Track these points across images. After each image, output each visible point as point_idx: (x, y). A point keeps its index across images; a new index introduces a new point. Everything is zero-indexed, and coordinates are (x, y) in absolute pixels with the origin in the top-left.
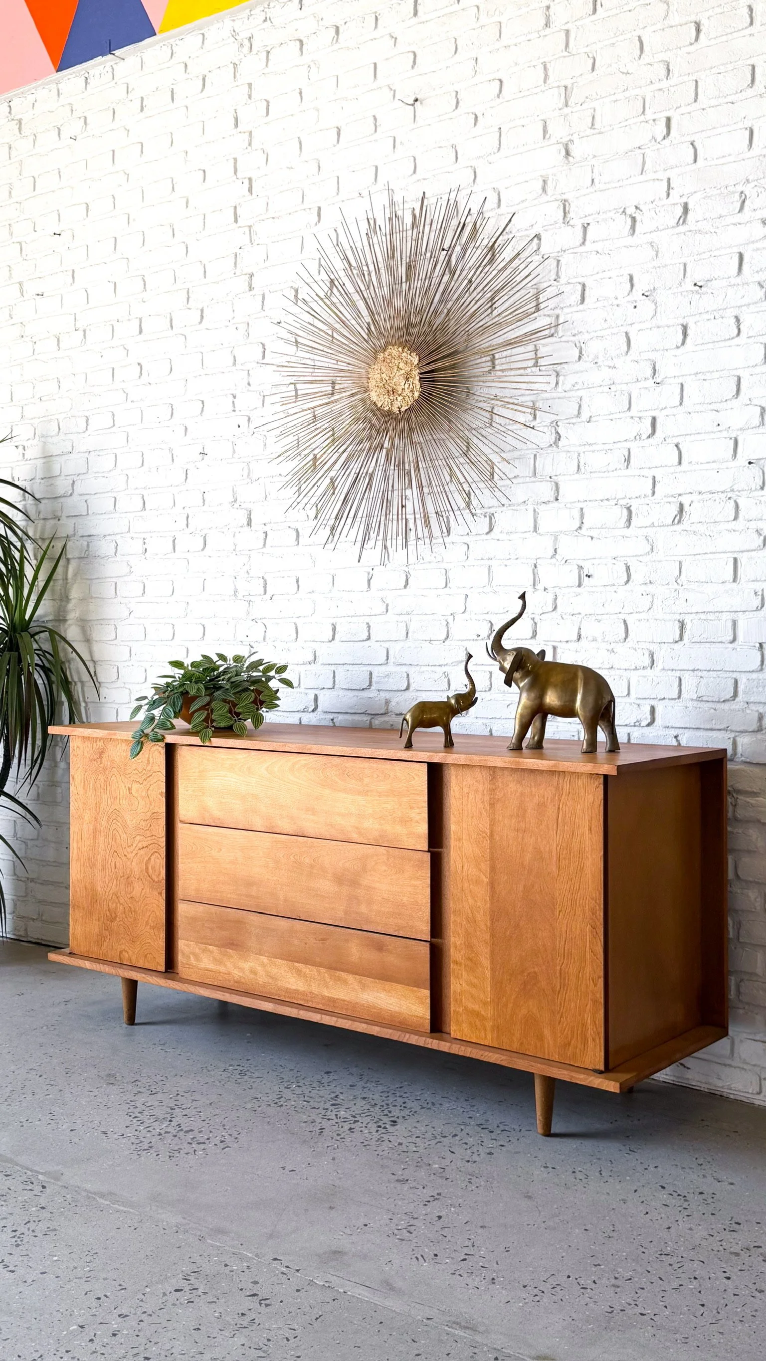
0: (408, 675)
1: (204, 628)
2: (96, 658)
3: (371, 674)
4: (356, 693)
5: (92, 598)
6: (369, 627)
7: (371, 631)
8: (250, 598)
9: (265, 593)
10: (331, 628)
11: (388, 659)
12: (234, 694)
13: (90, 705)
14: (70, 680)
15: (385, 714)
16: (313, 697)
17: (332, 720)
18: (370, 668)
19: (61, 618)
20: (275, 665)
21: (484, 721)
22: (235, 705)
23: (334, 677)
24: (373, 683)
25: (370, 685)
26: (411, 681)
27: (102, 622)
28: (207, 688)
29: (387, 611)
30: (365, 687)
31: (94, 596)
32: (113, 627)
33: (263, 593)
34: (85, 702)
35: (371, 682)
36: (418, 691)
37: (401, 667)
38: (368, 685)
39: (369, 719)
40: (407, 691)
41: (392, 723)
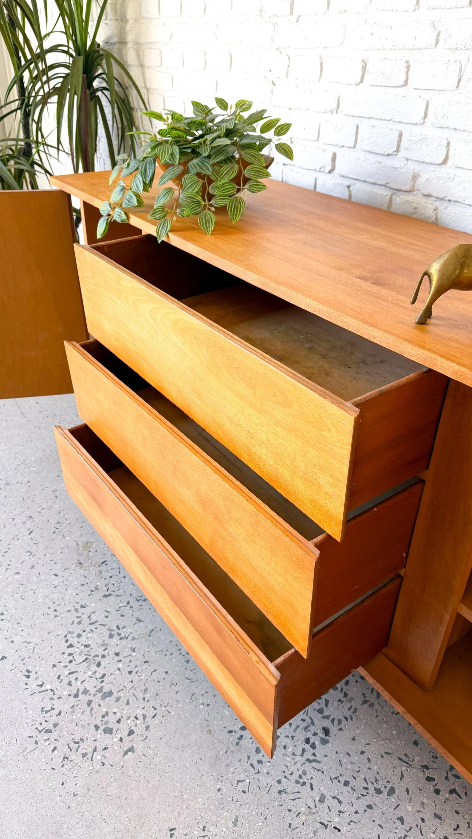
0: (448, 143)
1: (231, 57)
2: (148, 86)
3: (401, 135)
4: (380, 158)
5: (143, 18)
6: (408, 67)
7: (410, 73)
8: (275, 20)
9: (292, 13)
10: (360, 65)
11: (425, 117)
12: (213, 165)
14: (132, 106)
15: (410, 191)
16: (330, 156)
17: (349, 187)
18: (401, 127)
19: (123, 40)
20: (278, 120)
22: (210, 181)
23: (357, 133)
24: (402, 149)
25: (397, 151)
26: (451, 153)
28: (182, 153)
29: (437, 43)
30: (390, 152)
31: (144, 15)
32: (159, 52)
33: (289, 12)
35: (399, 146)
36: (458, 167)
37: (441, 130)
38: (395, 149)
39: (389, 194)
40: (443, 166)
41: (416, 206)
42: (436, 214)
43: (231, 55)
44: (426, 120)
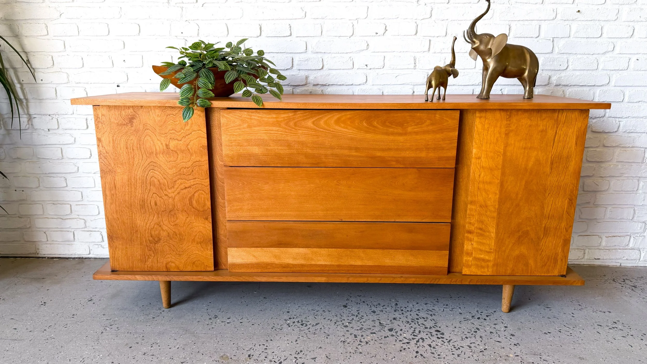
1: (139, 26)
2: (27, 50)
3: (293, 59)
6: (290, 27)
7: (292, 30)
8: (182, 5)
9: (197, 2)
11: (306, 49)
13: (25, 86)
15: (305, 85)
21: (379, 87)
25: (292, 67)
26: (325, 64)
27: (29, 21)
29: (305, 17)
30: (288, 68)
32: (44, 26)
34: (20, 83)
36: (330, 69)
37: (317, 54)
38: (291, 66)
39: (291, 89)
40: (322, 70)
41: (311, 91)
42: (323, 93)
43: (139, 25)
44: (307, 50)
